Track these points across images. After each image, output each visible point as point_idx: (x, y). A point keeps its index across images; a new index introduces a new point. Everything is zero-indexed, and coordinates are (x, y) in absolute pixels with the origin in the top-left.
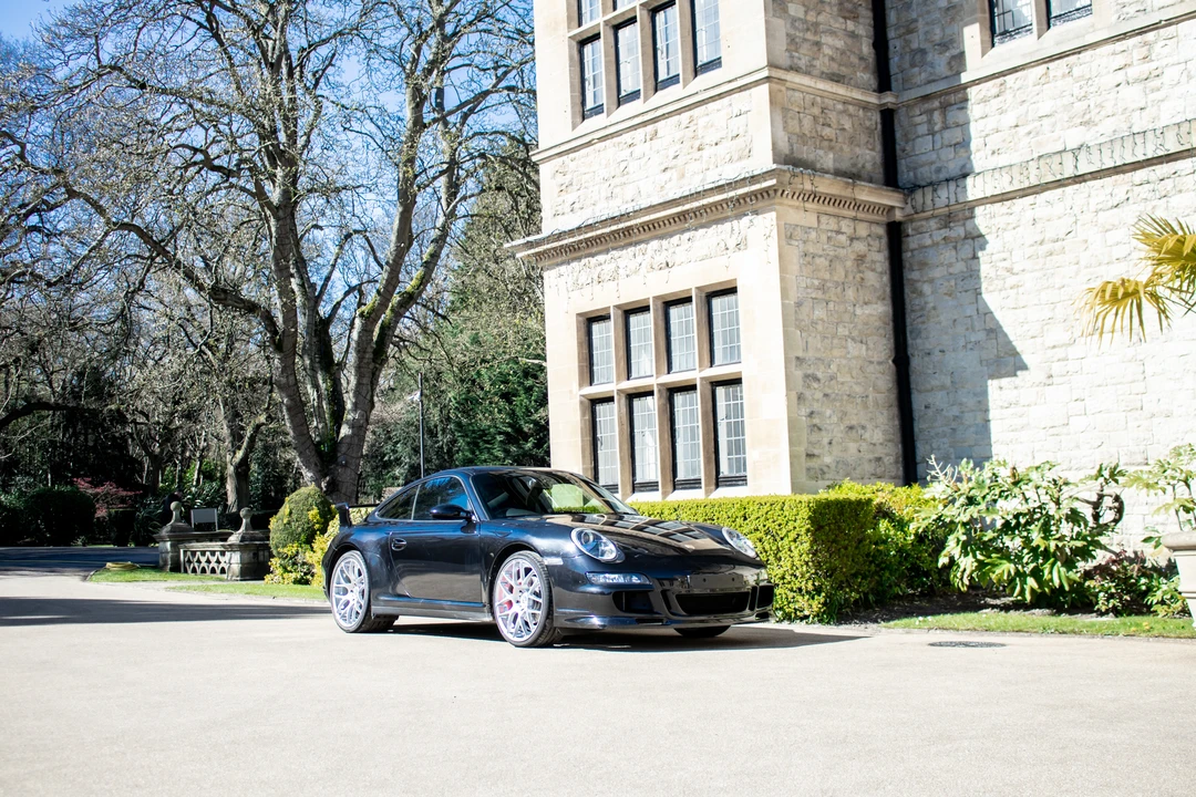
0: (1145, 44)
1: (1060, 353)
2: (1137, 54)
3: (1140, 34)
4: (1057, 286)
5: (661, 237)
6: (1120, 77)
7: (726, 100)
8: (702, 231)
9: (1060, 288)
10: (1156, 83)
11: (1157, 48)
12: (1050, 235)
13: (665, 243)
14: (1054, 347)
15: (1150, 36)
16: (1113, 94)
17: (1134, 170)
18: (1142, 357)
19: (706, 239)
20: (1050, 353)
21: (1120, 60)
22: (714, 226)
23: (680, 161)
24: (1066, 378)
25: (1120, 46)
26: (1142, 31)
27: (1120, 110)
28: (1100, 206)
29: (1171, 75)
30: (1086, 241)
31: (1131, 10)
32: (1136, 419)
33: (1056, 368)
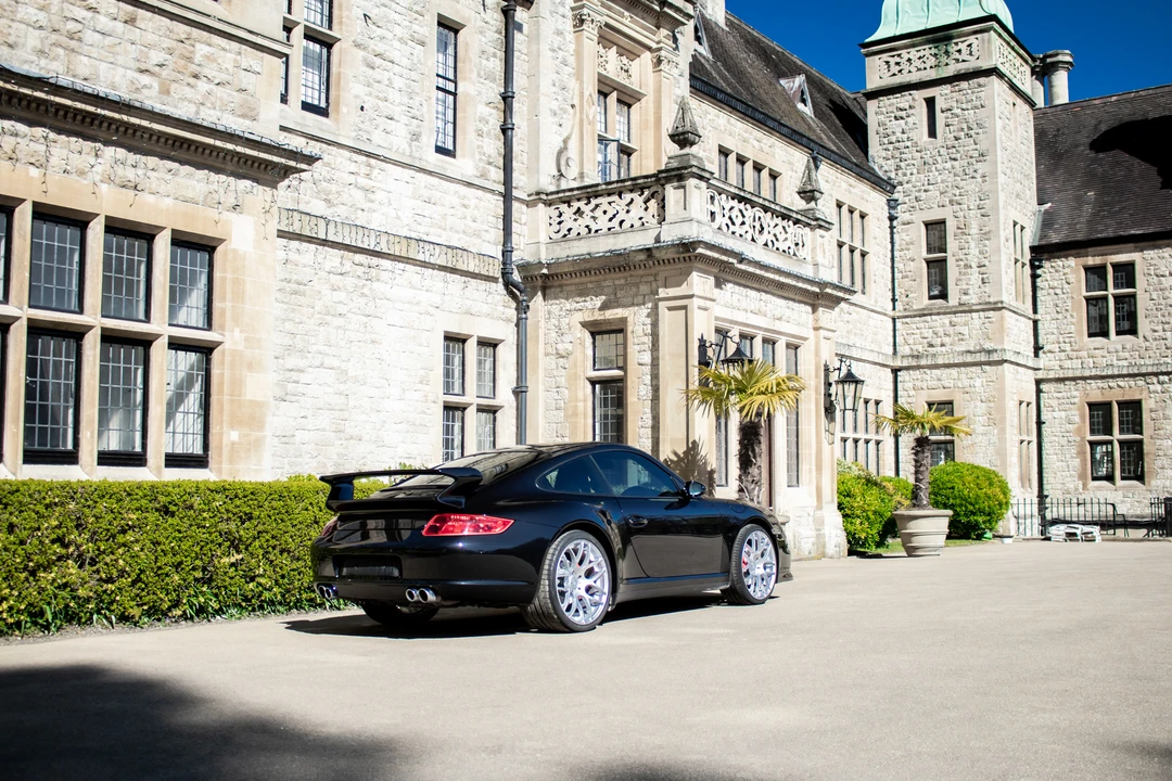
0: (369, 165)
1: (295, 376)
2: (364, 170)
3: (367, 156)
4: (297, 320)
5: (130, 149)
6: (352, 179)
7: (235, 45)
8: (187, 169)
9: (299, 323)
10: (371, 196)
11: (376, 171)
12: (295, 277)
13: (132, 157)
14: (291, 370)
15: (373, 161)
16: (346, 190)
17: (355, 252)
18: (348, 393)
19: (196, 182)
20: (288, 374)
21: (353, 168)
22: (206, 171)
23: (165, 73)
24: (297, 398)
25: (355, 157)
26: (369, 155)
27: (350, 204)
28: (333, 270)
29: (379, 196)
30: (320, 292)
31: (365, 137)
32: (341, 439)
33: (291, 387)
